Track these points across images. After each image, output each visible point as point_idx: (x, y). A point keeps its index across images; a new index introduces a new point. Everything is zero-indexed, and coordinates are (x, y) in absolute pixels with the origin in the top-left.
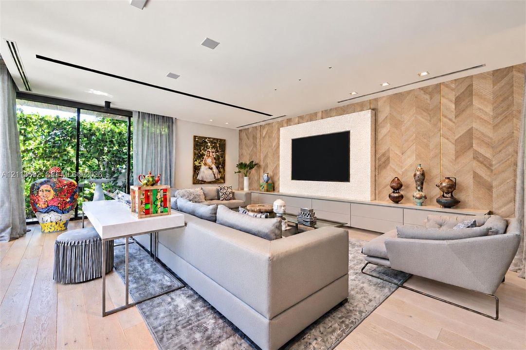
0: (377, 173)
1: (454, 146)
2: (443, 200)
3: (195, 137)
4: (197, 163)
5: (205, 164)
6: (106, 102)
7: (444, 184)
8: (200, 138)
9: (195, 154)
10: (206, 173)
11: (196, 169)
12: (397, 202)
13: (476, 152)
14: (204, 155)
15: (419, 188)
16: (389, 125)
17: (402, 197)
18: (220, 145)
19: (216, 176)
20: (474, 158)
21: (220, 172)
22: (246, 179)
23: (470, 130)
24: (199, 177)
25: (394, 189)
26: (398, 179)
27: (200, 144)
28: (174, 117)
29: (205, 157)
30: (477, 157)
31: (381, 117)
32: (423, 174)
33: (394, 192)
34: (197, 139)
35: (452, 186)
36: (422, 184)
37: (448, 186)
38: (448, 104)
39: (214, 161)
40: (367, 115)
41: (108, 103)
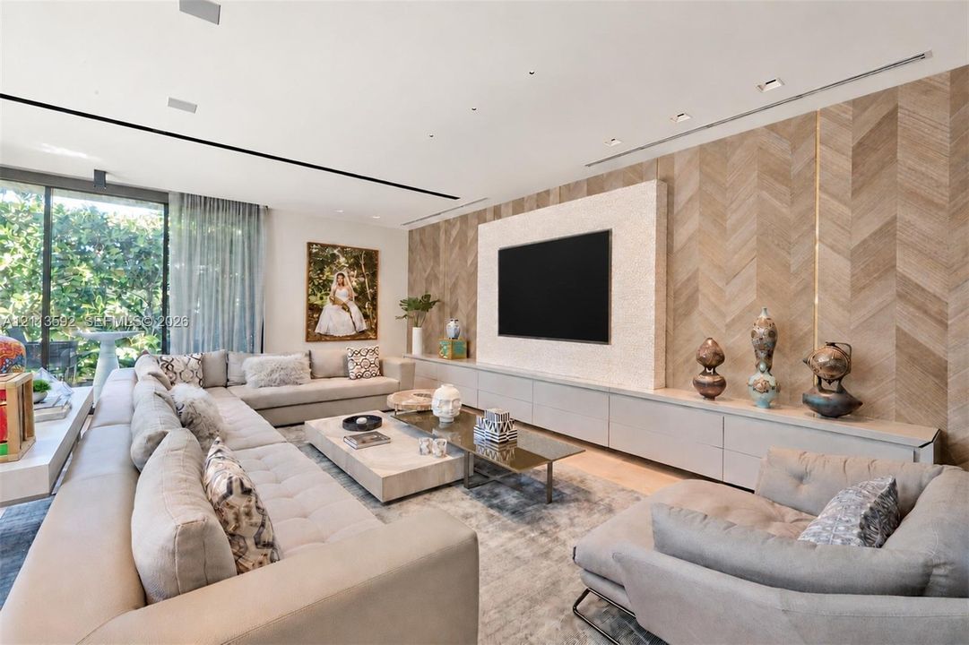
0: (671, 326)
1: (849, 263)
2: (820, 398)
3: (310, 245)
4: (315, 300)
5: (334, 302)
6: (96, 171)
7: (822, 360)
8: (324, 247)
9: (310, 280)
10: (335, 319)
11: (314, 310)
12: (711, 397)
13: (904, 280)
14: (332, 281)
15: (762, 366)
16: (697, 216)
17: (722, 384)
18: (367, 262)
19: (358, 324)
20: (900, 296)
21: (366, 316)
22: (416, 331)
23: (888, 224)
24: (321, 328)
25: (706, 366)
26: (715, 343)
27: (320, 259)
28: (262, 204)
29: (334, 286)
30: (909, 293)
31: (682, 198)
32: (772, 334)
33: (704, 373)
34: (314, 251)
35: (842, 366)
36: (769, 356)
37: (832, 363)
38: (833, 162)
39: (354, 295)
40: (648, 191)
41: (100, 174)
